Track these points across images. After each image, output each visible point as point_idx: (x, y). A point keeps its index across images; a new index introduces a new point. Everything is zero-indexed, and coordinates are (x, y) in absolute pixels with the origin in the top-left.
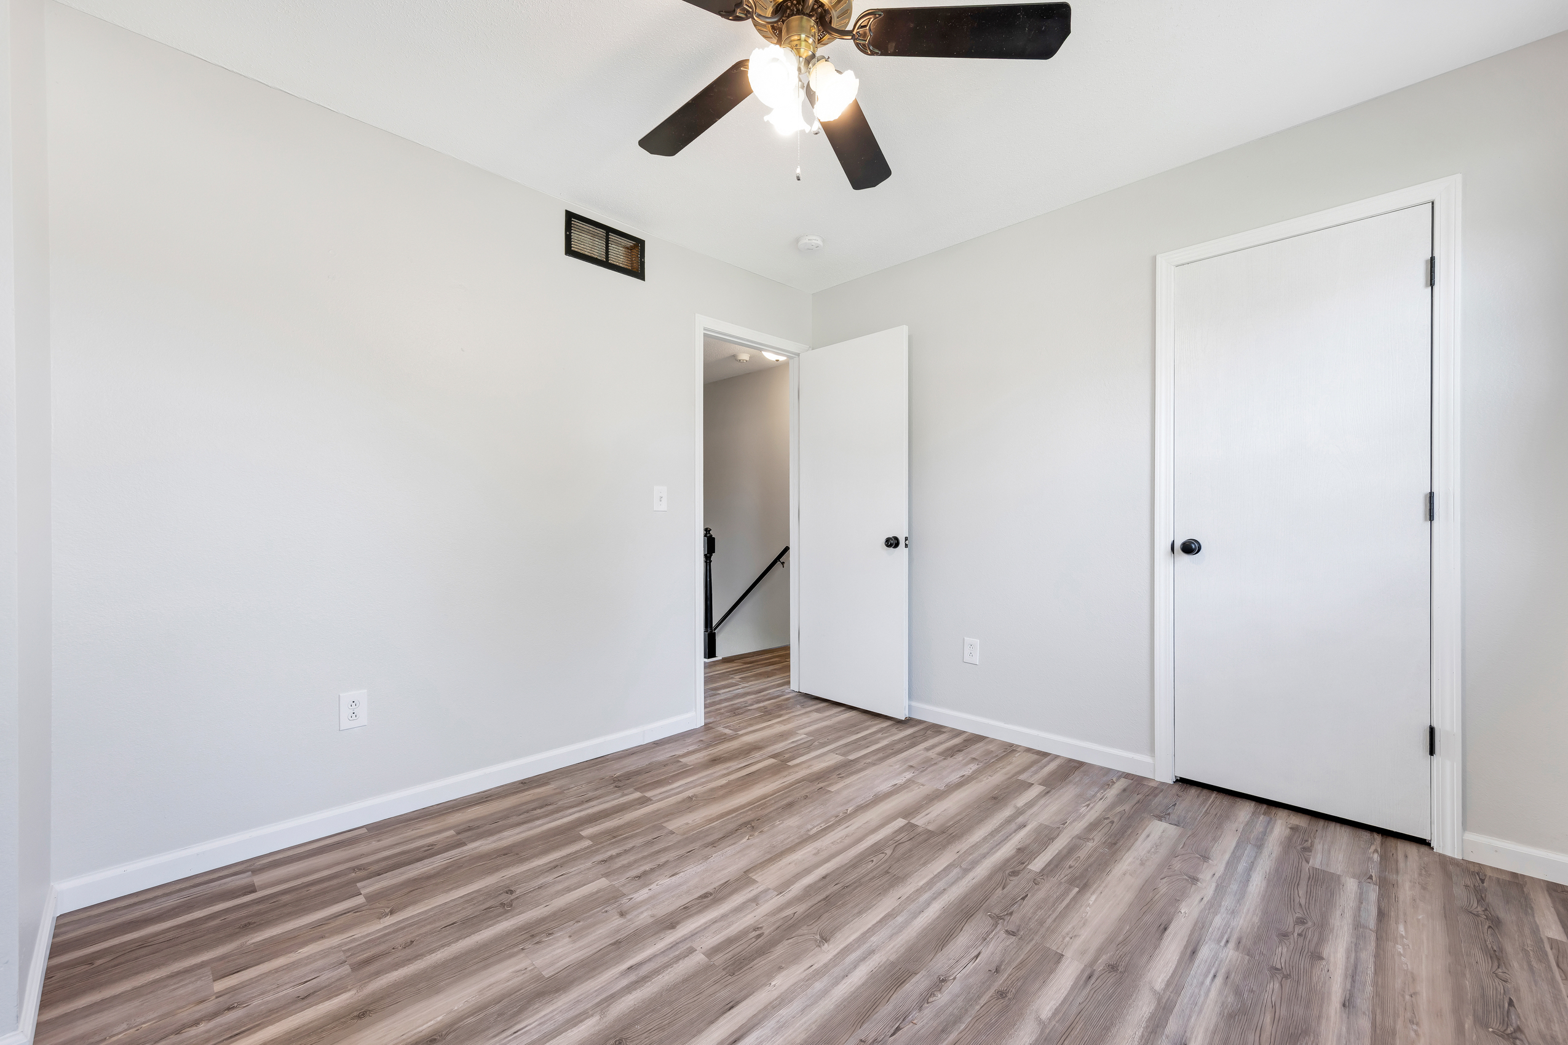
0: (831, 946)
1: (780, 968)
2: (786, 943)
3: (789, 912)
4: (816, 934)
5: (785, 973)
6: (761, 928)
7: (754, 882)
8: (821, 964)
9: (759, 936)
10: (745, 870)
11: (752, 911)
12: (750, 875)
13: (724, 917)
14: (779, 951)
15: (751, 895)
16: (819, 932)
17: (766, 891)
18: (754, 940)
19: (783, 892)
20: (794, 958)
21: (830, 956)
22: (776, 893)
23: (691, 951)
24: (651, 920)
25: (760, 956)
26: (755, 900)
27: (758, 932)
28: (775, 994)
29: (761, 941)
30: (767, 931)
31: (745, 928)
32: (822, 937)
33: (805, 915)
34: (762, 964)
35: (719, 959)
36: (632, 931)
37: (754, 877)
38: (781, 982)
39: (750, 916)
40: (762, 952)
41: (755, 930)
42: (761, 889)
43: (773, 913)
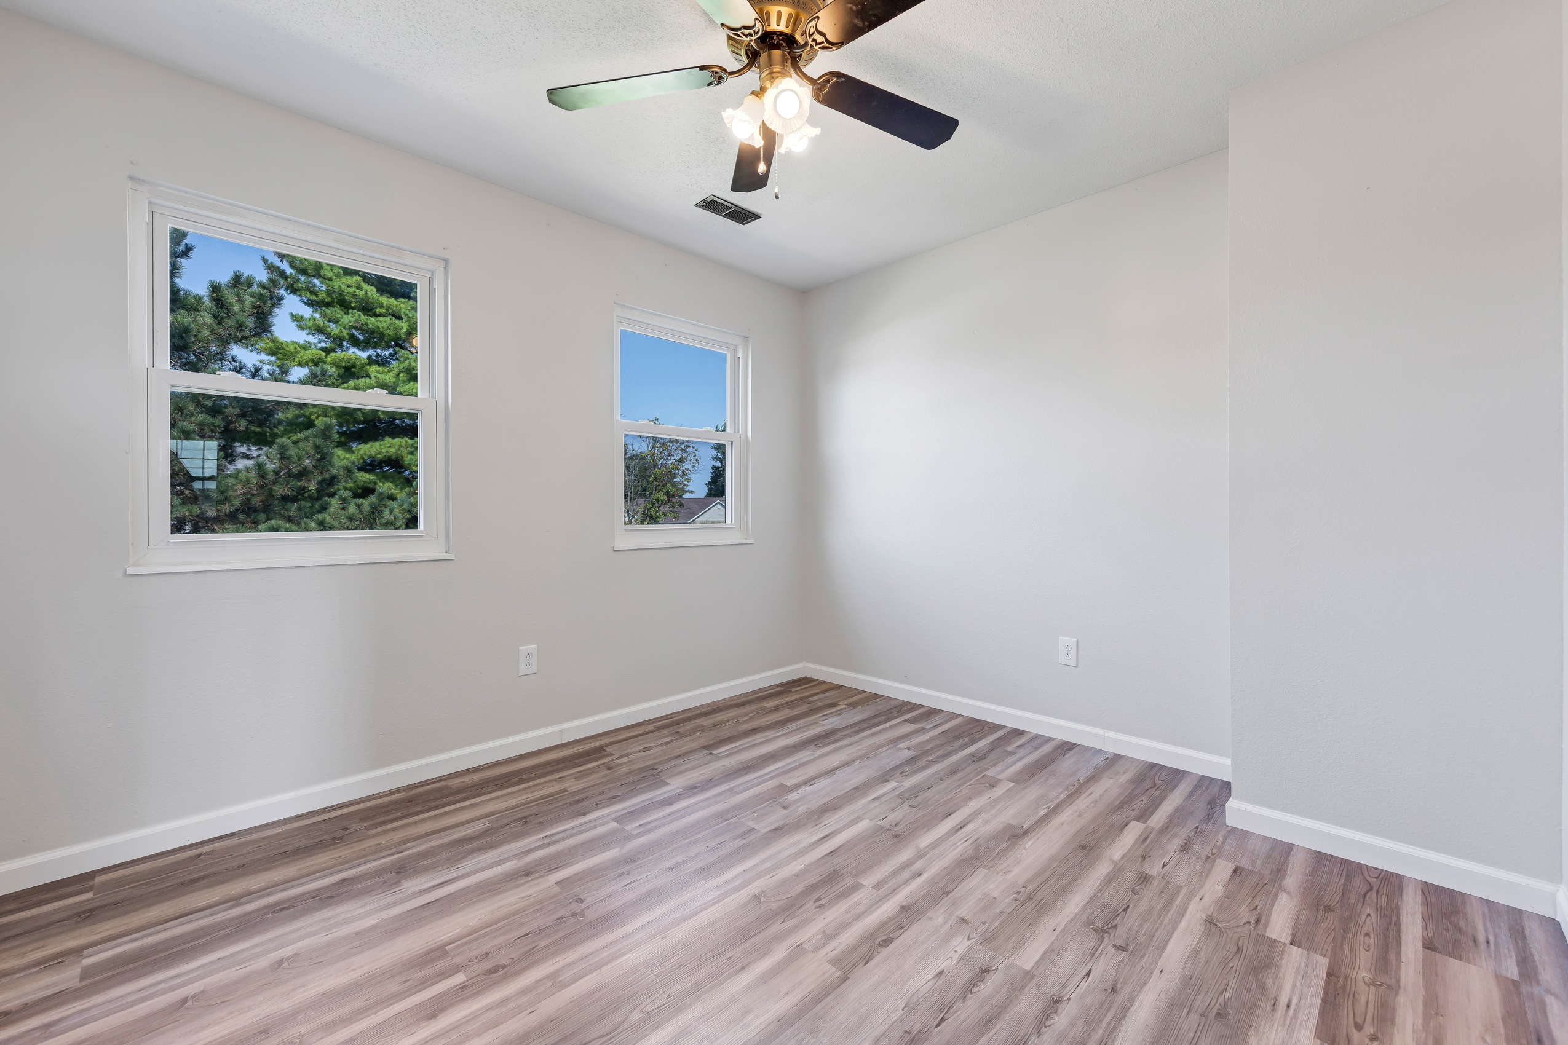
0: (752, 891)
1: (797, 875)
2: (793, 894)
3: (790, 923)
4: (764, 902)
5: (794, 873)
6: (816, 908)
7: (832, 962)
8: (763, 879)
9: (818, 900)
10: (848, 982)
11: (828, 924)
12: (839, 973)
13: (858, 917)
14: (799, 888)
15: (834, 943)
16: (761, 904)
17: (817, 949)
18: (822, 897)
19: (796, 947)
20: (785, 882)
21: (754, 884)
22: (805, 946)
23: (877, 887)
24: (930, 914)
25: (815, 884)
26: (828, 937)
27: (819, 903)
28: (801, 860)
29: (816, 896)
30: (811, 905)
31: (833, 907)
32: (759, 899)
33: (773, 920)
34: (813, 878)
35: (849, 881)
36: (940, 904)
37: (834, 969)
38: (797, 866)
39: (829, 919)
40: (813, 888)
41: (823, 905)
42: (823, 952)
43: (806, 922)
